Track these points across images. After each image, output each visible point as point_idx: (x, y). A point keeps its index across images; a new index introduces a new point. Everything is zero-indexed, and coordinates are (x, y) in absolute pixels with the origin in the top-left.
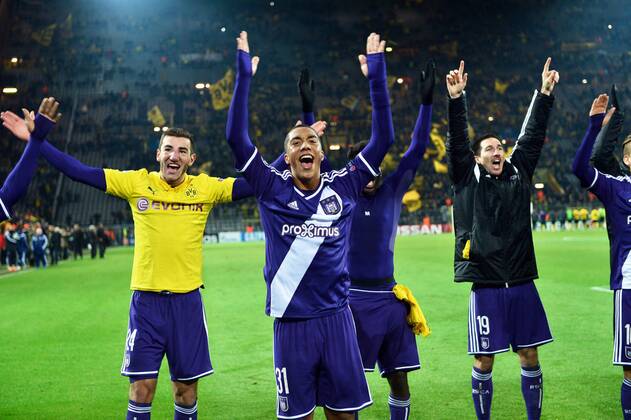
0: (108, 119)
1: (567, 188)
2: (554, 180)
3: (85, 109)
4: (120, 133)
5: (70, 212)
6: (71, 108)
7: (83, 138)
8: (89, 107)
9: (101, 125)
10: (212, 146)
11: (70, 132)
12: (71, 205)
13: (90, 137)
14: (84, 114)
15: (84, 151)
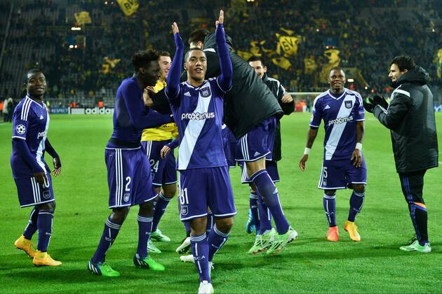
0: (36, 20)
1: (371, 83)
2: (361, 76)
3: (19, 12)
4: (45, 30)
5: (7, 88)
6: (9, 10)
7: (18, 34)
8: (22, 11)
9: (31, 24)
10: (112, 42)
11: (7, 28)
12: (8, 82)
13: (22, 33)
14: (19, 15)
15: (18, 43)
